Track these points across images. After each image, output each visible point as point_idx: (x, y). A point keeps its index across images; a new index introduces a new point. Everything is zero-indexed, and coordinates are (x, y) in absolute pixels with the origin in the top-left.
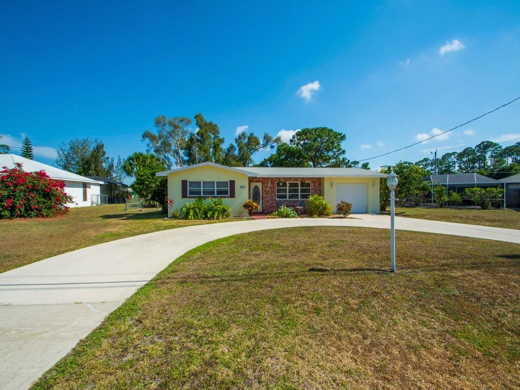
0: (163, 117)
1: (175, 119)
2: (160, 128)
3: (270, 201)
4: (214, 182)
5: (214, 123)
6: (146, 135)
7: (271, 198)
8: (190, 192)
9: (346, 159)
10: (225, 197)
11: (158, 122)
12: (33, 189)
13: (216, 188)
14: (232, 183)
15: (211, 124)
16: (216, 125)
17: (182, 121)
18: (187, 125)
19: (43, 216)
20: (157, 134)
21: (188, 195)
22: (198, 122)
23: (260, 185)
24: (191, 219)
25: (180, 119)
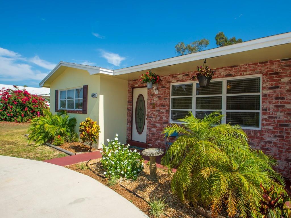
4: (74, 90)
8: (60, 104)
10: (79, 112)
13: (75, 99)
14: (86, 89)
18: (205, 47)
21: (59, 108)
25: (199, 42)
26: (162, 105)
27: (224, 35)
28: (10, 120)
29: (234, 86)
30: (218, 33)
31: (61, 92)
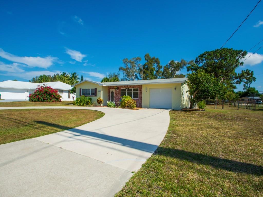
0: (127, 59)
1: (133, 59)
2: (126, 65)
3: (118, 99)
4: (90, 89)
5: (156, 58)
6: (120, 69)
7: (118, 97)
8: (82, 94)
9: (249, 71)
10: (93, 96)
11: (124, 62)
12: (46, 92)
13: (90, 92)
14: (96, 89)
15: (153, 59)
16: (157, 59)
17: (137, 59)
18: (140, 61)
19: (48, 102)
20: (125, 68)
21: (82, 95)
22: (146, 59)
23: (114, 90)
24: (75, 105)
25: (136, 59)
26: (119, 94)
27: (149, 56)
28: (44, 101)
29: (134, 90)
30: (146, 54)
31: (82, 89)
